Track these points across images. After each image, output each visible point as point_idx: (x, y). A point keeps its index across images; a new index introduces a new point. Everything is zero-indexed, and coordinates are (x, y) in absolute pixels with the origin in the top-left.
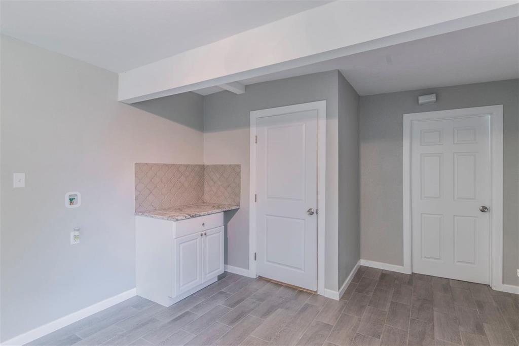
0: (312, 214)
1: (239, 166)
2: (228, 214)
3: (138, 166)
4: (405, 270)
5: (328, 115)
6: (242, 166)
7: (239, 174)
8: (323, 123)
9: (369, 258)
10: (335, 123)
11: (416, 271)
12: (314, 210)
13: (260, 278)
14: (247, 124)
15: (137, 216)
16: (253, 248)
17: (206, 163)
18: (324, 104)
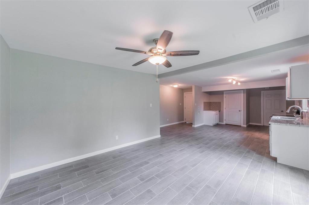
0: (240, 111)
1: (220, 102)
2: (219, 111)
3: (204, 102)
4: (262, 125)
5: (244, 93)
6: (221, 102)
7: (220, 104)
8: (242, 94)
9: (252, 122)
10: (245, 94)
11: (265, 125)
12: (240, 110)
13: (226, 124)
14: (223, 94)
15: (204, 111)
16: (224, 118)
17: (211, 101)
18: (242, 91)
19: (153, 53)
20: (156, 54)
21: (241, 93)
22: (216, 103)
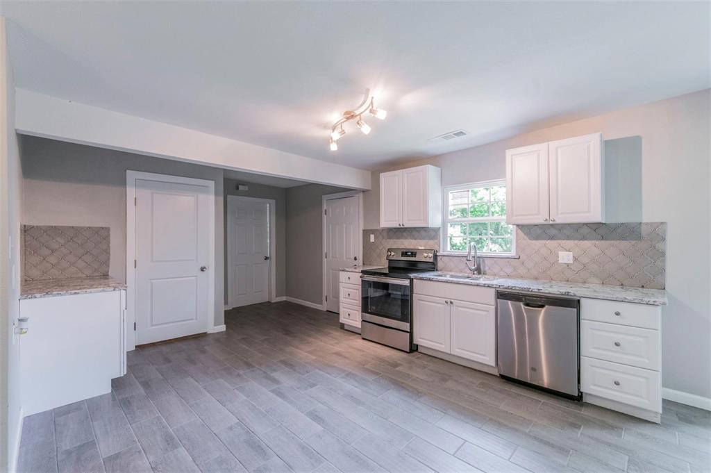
6: (112, 231)
21: (206, 190)
22: (77, 231)
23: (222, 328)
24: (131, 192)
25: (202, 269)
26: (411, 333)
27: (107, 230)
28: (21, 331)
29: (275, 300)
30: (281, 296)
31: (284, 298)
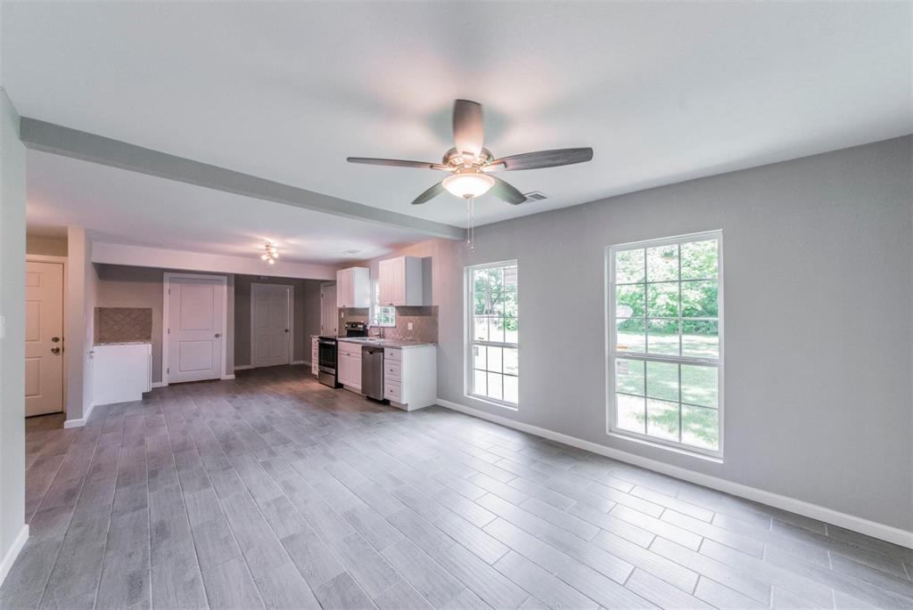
3: (96, 308)
6: (154, 310)
7: (150, 315)
10: (233, 289)
12: (219, 334)
13: (172, 385)
14: (162, 281)
16: (166, 365)
18: (225, 278)
19: (454, 166)
20: (462, 168)
21: (220, 283)
22: (131, 310)
23: (232, 377)
24: (167, 286)
25: (217, 336)
26: (336, 375)
27: (151, 310)
28: (91, 357)
29: (293, 363)
30: (300, 360)
31: (302, 362)
